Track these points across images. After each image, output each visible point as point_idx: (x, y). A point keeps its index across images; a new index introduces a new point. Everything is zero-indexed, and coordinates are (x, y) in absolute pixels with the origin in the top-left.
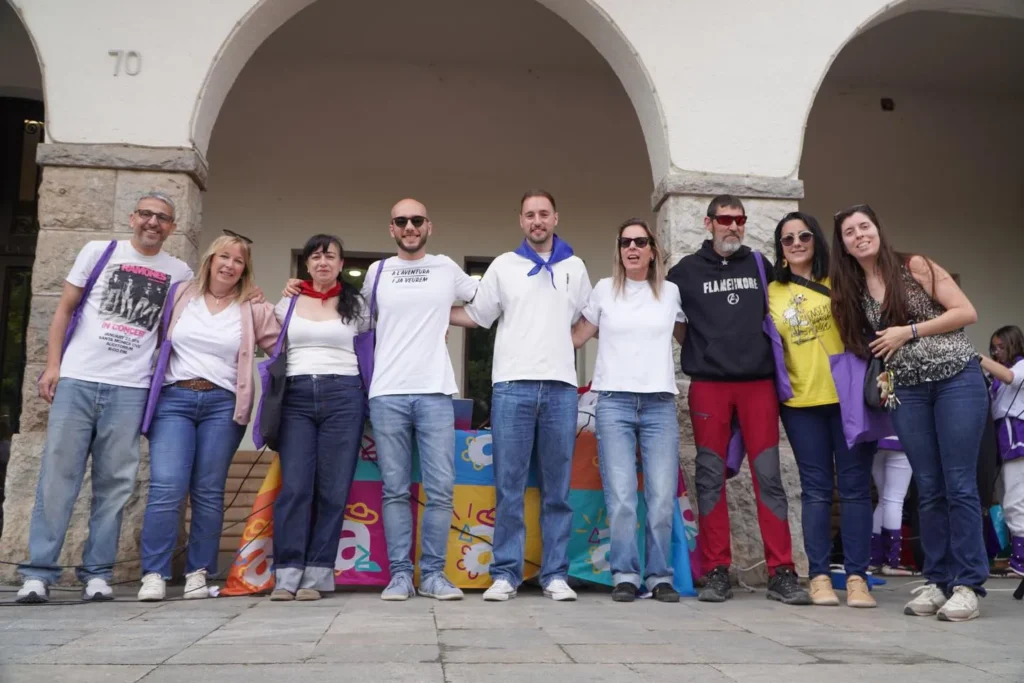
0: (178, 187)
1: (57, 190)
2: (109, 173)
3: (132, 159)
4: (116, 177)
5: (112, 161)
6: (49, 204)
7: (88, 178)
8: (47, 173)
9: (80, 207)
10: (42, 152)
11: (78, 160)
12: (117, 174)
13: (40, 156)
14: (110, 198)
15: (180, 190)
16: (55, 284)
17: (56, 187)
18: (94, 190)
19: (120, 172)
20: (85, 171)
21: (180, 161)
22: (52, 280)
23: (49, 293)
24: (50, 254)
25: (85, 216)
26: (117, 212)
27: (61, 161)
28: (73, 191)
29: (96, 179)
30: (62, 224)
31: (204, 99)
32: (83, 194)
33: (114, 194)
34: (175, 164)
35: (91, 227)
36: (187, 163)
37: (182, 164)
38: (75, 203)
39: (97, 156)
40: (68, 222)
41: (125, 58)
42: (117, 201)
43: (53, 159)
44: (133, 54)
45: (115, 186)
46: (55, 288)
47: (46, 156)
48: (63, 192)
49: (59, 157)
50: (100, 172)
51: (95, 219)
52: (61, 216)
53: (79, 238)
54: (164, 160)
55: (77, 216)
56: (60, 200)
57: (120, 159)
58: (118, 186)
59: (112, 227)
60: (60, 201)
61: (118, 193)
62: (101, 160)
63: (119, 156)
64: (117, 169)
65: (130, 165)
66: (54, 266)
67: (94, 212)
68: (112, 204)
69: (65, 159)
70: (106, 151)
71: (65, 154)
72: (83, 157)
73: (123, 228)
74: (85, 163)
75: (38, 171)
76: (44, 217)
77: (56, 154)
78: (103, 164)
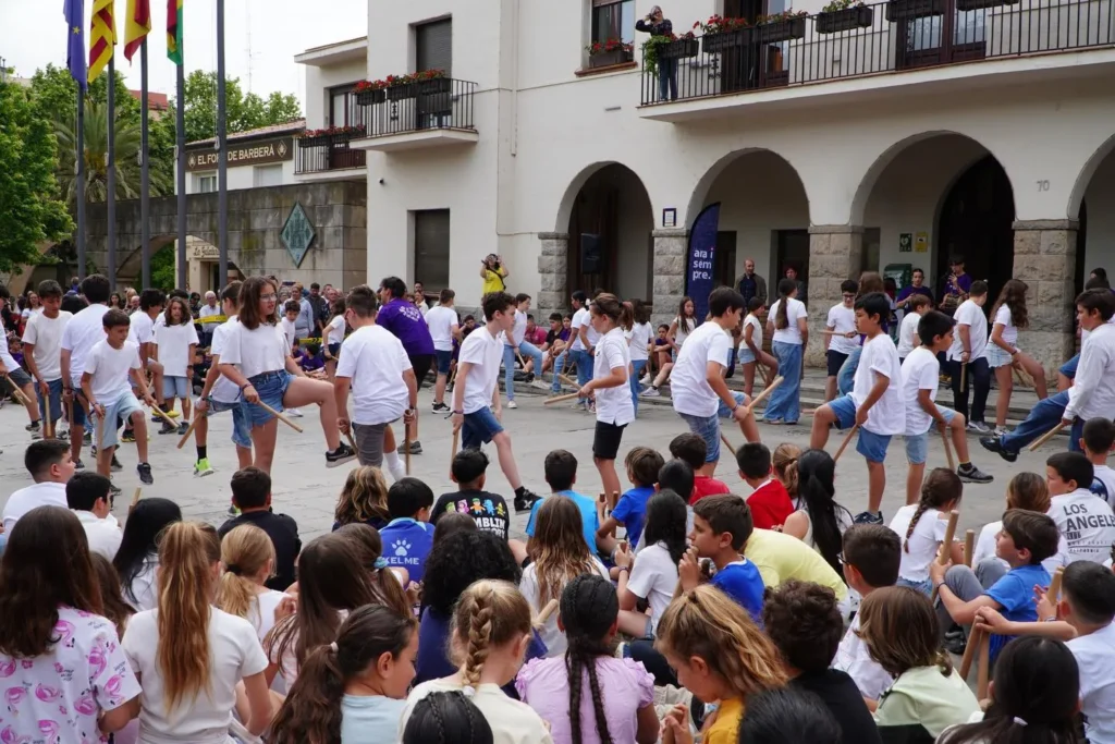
0: (1062, 235)
1: (1020, 240)
2: (1038, 232)
4: (1041, 233)
7: (1031, 234)
8: (1017, 233)
9: (1028, 246)
10: (1014, 225)
11: (1026, 227)
13: (1013, 227)
14: (1039, 241)
15: (1064, 237)
17: (1019, 238)
18: (1033, 239)
20: (1030, 231)
21: (1063, 225)
25: (1030, 249)
27: (1021, 228)
28: (1026, 240)
29: (1034, 234)
30: (1022, 253)
31: (1072, 197)
32: (1028, 241)
34: (1061, 226)
38: (1024, 244)
40: (1024, 251)
41: (1043, 184)
42: (1041, 242)
43: (1018, 227)
44: (1046, 182)
45: (1040, 237)
47: (1016, 226)
48: (1022, 240)
50: (1035, 231)
51: (1033, 250)
52: (1021, 249)
54: (1057, 225)
55: (1027, 250)
58: (1042, 236)
59: (1039, 253)
60: (1021, 244)
61: (1042, 239)
64: (1041, 230)
67: (1033, 247)
70: (1037, 223)
71: (1022, 225)
72: (1028, 226)
73: (1043, 253)
74: (1029, 228)
75: (1013, 232)
76: (1016, 250)
77: (1019, 225)
78: (1035, 228)
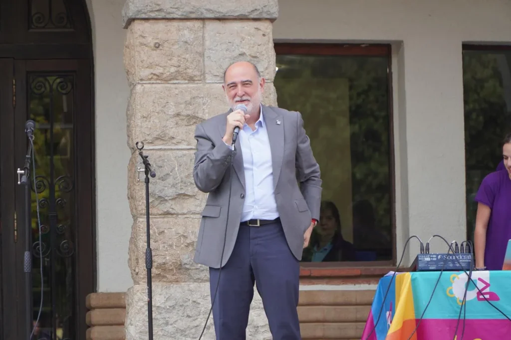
0: (264, 35)
1: (152, 45)
2: (198, 24)
3: (221, 10)
4: (203, 27)
5: (202, 13)
6: (145, 59)
7: (179, 30)
9: (175, 61)
11: (169, 13)
12: (204, 24)
14: (200, 49)
15: (266, 38)
16: (157, 139)
17: (150, 40)
18: (186, 42)
19: (207, 22)
20: (175, 24)
21: (265, 10)
22: (155, 134)
23: (151, 148)
24: (151, 109)
25: (180, 69)
26: (207, 62)
27: (153, 15)
28: (166, 45)
29: (187, 31)
30: (158, 78)
32: (176, 47)
33: (203, 45)
34: (261, 13)
35: (185, 79)
36: (272, 12)
37: (268, 12)
38: (170, 56)
39: (187, 9)
40: (165, 76)
42: (207, 53)
43: (145, 13)
45: (203, 38)
46: (157, 142)
47: (139, 11)
48: (157, 46)
49: (152, 11)
50: (189, 24)
51: (189, 71)
52: (158, 71)
53: (177, 92)
54: (249, 9)
55: (173, 70)
56: (155, 53)
57: (208, 10)
58: (206, 35)
59: (204, 79)
60: (155, 55)
61: (207, 43)
62: (191, 13)
63: (208, 7)
64: (203, 19)
65: (217, 15)
66: (157, 121)
67: (188, 64)
68: (202, 55)
69: (157, 13)
70: (195, 3)
71: (158, 8)
72: (174, 10)
73: (214, 78)
74: (176, 16)
76: (140, 71)
77: (149, 8)
78: (193, 16)
